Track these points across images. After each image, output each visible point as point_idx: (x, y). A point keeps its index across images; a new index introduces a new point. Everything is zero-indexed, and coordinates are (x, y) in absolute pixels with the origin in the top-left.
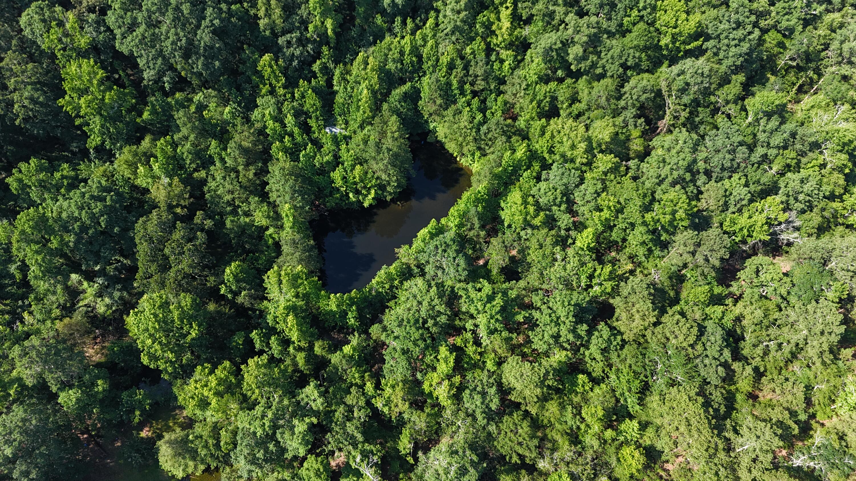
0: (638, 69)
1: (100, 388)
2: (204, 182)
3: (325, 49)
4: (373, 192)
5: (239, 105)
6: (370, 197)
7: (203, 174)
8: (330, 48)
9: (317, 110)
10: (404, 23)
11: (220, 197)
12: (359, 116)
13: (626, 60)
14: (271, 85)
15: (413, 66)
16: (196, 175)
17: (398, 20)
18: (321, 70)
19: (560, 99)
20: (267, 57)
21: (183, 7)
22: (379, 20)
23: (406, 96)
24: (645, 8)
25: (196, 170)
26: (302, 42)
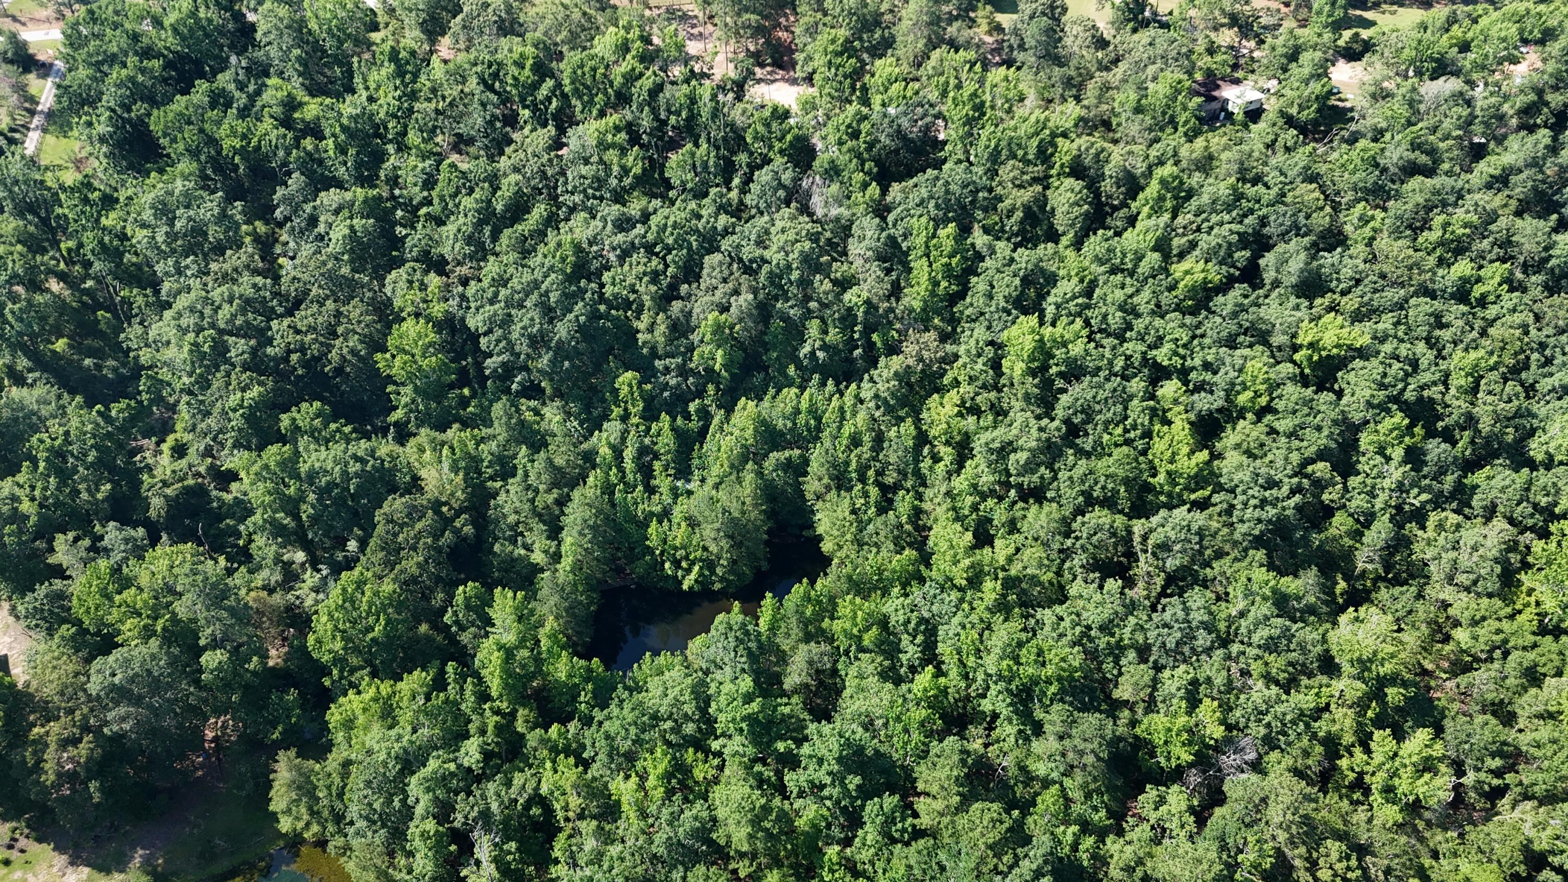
0: (1109, 502)
1: (252, 667)
2: (495, 495)
3: (711, 389)
4: (696, 568)
5: (581, 424)
6: (693, 576)
7: (498, 484)
8: (718, 389)
9: (669, 452)
10: (823, 384)
11: (505, 516)
12: (716, 471)
13: (1091, 487)
14: (626, 409)
15: (809, 430)
16: (489, 484)
17: (816, 377)
18: (698, 411)
19: (996, 522)
20: (629, 375)
21: (551, 295)
22: (791, 370)
23: (788, 465)
24: (1134, 427)
25: (492, 478)
26: (684, 372)
